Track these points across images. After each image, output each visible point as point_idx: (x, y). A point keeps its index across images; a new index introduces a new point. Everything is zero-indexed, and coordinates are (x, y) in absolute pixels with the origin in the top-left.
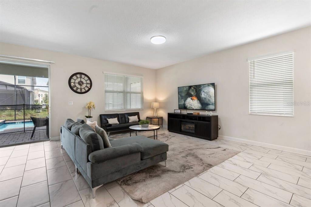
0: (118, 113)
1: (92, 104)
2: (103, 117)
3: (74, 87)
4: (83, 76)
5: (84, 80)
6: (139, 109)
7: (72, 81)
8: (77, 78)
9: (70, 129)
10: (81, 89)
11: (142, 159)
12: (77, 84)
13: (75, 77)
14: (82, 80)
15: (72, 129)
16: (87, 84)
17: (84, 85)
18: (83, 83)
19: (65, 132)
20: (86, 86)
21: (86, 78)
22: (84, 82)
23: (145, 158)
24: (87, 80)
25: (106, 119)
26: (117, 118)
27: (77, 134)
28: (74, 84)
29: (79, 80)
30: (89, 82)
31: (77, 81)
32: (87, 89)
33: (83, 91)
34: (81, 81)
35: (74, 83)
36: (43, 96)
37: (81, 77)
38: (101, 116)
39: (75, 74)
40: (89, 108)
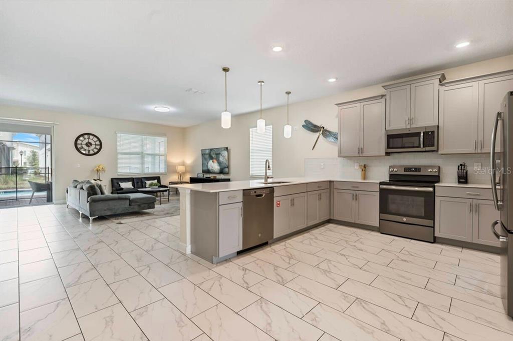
0: (133, 177)
1: (101, 167)
2: (115, 181)
3: (81, 149)
4: (91, 137)
5: (93, 140)
6: (162, 174)
7: (79, 142)
8: (85, 139)
9: (76, 187)
10: (89, 151)
11: (130, 205)
12: (85, 146)
13: (81, 138)
14: (91, 141)
15: (77, 187)
16: (96, 145)
17: (93, 147)
18: (91, 144)
19: (72, 191)
20: (95, 148)
21: (95, 139)
22: (93, 143)
23: (133, 204)
24: (96, 141)
25: (118, 183)
26: (131, 183)
27: (82, 188)
28: (81, 146)
29: (87, 141)
30: (98, 143)
31: (84, 142)
32: (96, 151)
33: (92, 152)
34: (89, 143)
35: (81, 144)
36: (27, 155)
37: (89, 138)
38: (112, 179)
39: (82, 135)
40: (98, 171)
